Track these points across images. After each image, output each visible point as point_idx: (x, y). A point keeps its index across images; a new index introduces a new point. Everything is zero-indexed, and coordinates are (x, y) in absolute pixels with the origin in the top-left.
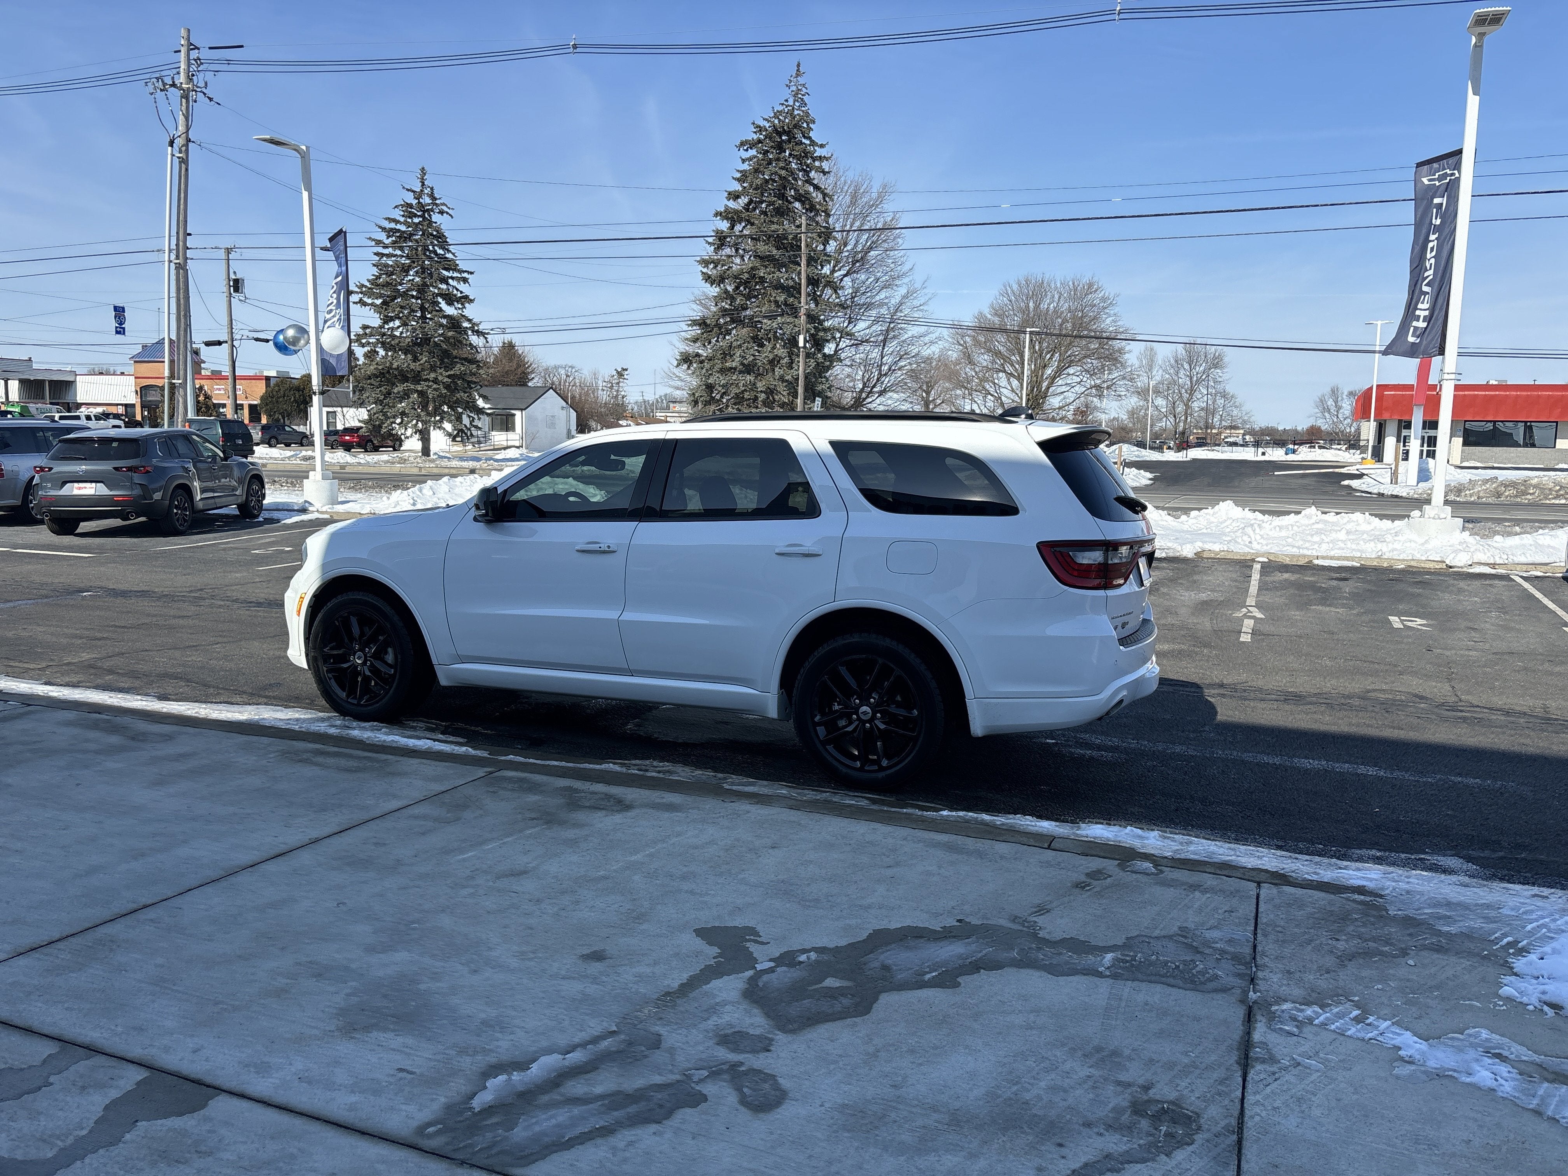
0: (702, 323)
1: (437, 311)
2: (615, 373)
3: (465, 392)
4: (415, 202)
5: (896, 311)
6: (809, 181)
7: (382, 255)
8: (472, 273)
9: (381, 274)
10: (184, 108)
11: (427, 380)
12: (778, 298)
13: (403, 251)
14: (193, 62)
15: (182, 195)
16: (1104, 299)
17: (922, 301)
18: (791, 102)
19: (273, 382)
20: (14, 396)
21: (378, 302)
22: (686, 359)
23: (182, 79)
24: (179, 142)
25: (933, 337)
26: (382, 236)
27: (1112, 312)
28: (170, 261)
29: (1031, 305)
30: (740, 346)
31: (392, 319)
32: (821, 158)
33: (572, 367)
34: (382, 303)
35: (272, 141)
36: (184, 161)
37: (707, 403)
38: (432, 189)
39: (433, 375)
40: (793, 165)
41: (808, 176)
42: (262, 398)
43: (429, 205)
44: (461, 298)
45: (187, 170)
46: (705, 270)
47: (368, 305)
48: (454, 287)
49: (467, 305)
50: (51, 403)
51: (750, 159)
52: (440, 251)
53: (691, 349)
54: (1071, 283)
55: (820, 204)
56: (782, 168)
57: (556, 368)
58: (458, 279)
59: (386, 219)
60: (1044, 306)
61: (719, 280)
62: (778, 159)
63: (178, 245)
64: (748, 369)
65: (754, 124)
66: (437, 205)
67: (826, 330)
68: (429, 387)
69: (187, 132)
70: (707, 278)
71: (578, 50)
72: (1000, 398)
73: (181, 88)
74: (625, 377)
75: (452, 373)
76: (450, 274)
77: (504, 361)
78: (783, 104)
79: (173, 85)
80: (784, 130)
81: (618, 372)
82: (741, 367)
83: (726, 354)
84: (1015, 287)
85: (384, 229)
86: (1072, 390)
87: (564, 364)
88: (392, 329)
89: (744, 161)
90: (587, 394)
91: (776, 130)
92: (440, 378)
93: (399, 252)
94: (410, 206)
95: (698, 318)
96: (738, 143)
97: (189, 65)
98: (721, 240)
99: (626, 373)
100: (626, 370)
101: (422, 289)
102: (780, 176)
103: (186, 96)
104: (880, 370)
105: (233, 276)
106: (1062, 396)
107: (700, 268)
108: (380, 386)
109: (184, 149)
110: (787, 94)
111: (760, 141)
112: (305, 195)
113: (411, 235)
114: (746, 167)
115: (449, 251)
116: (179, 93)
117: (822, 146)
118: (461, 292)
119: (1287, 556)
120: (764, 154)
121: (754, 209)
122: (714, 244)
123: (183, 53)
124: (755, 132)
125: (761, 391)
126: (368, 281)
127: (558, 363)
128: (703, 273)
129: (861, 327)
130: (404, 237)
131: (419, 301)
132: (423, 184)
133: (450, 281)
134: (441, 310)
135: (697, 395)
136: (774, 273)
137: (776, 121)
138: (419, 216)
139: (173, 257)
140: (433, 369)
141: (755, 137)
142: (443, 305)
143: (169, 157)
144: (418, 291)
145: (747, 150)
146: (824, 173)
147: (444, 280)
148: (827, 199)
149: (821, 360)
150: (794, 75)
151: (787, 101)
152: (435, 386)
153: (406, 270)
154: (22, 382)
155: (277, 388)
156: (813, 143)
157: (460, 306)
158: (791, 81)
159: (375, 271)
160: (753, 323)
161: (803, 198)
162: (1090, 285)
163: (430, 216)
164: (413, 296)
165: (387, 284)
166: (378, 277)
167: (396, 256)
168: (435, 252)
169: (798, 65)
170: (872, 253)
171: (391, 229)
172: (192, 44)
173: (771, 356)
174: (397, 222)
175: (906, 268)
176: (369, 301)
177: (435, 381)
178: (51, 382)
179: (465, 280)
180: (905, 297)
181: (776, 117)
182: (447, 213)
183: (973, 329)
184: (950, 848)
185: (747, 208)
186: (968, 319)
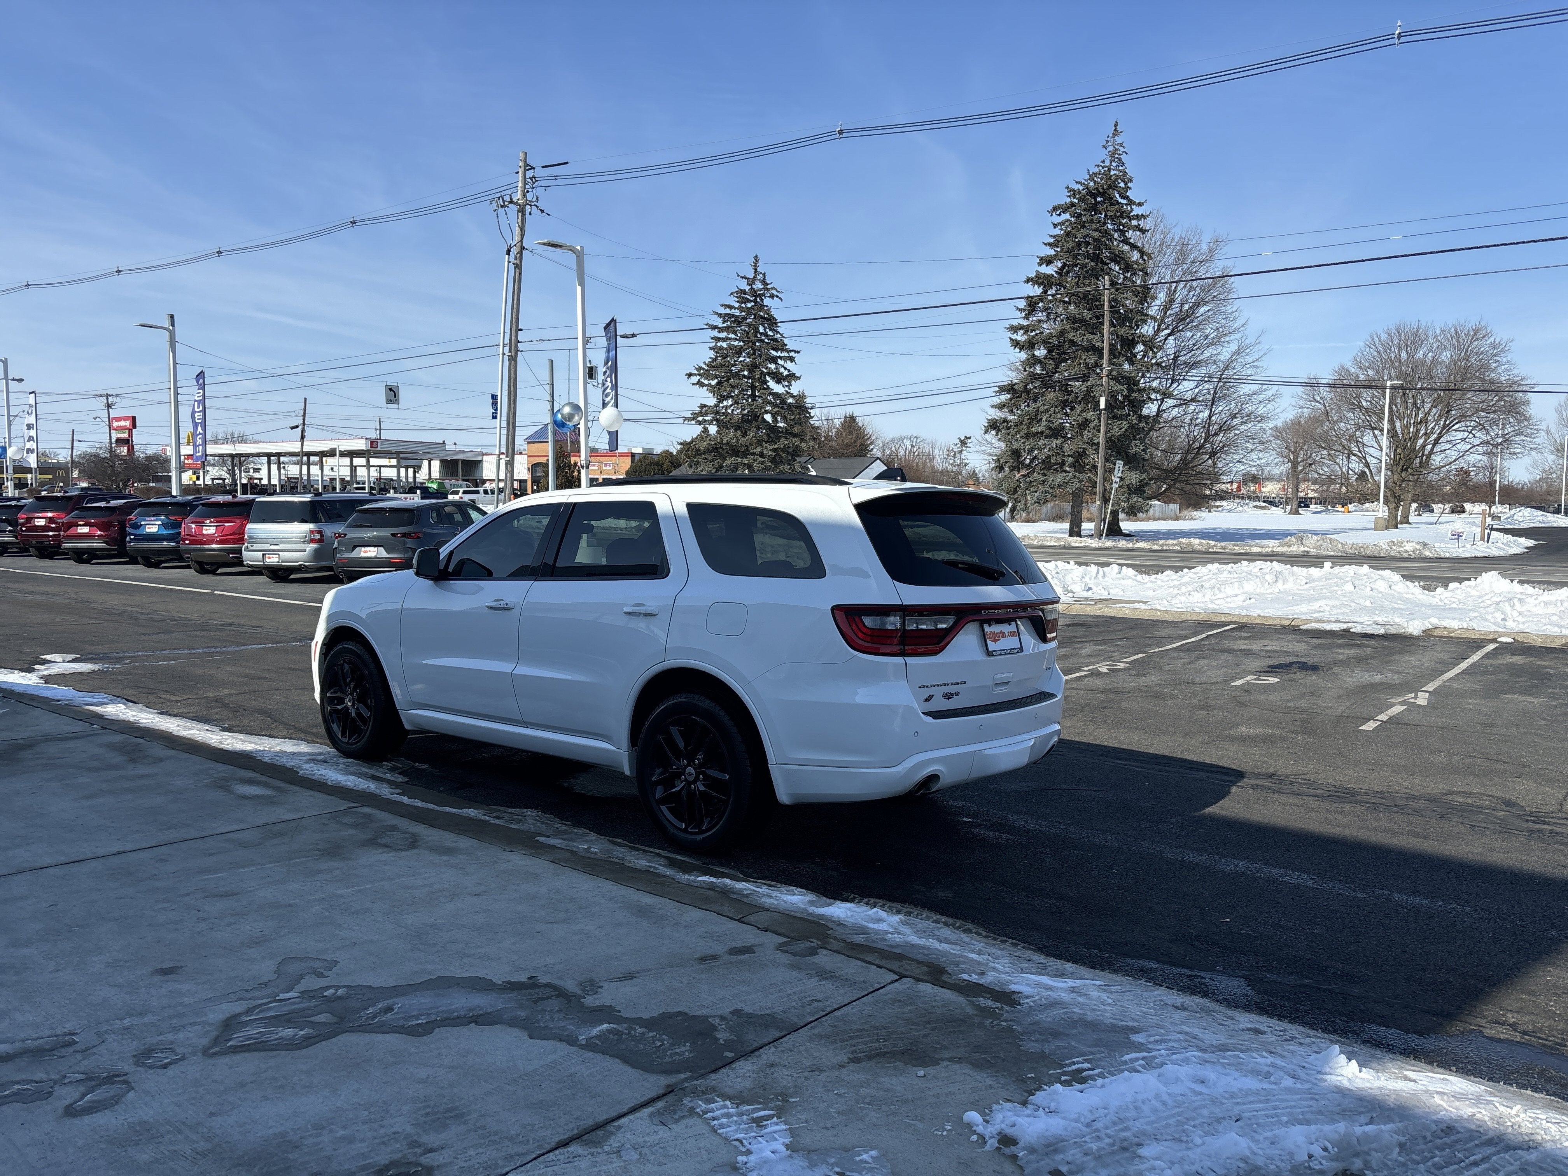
0: (1009, 388)
1: (765, 389)
2: (958, 441)
3: (789, 465)
4: (747, 288)
5: (1227, 368)
6: (1126, 241)
7: (717, 339)
8: (798, 352)
9: (717, 357)
10: (519, 221)
11: (754, 454)
12: (1088, 361)
13: (736, 335)
14: (529, 180)
15: (516, 296)
16: (1494, 346)
17: (1256, 356)
18: (1107, 163)
19: (637, 458)
20: (436, 474)
21: (714, 382)
22: (993, 425)
23: (518, 196)
24: (514, 250)
25: (1269, 394)
26: (719, 322)
27: (1505, 360)
28: (504, 354)
29: (1404, 355)
30: (1047, 411)
31: (726, 398)
32: (1137, 217)
33: (917, 437)
34: (717, 384)
35: (549, 244)
36: (518, 267)
37: (1015, 468)
38: (764, 275)
39: (759, 449)
40: (1109, 226)
41: (1124, 236)
42: (627, 473)
43: (760, 290)
44: (787, 376)
45: (520, 274)
46: (1014, 337)
47: (706, 385)
48: (783, 366)
49: (793, 382)
50: (463, 480)
51: (1062, 224)
52: (770, 333)
53: (998, 415)
54: (1453, 330)
55: (1137, 263)
56: (1096, 230)
57: (902, 439)
58: (785, 359)
59: (722, 305)
60: (1420, 355)
61: (1030, 345)
62: (1091, 221)
63: (510, 340)
64: (1057, 432)
65: (1067, 188)
66: (768, 290)
67: (1140, 391)
68: (755, 460)
69: (522, 240)
70: (1016, 344)
71: (844, 135)
72: (1365, 458)
73: (517, 204)
74: (968, 445)
75: (776, 446)
76: (779, 354)
77: (844, 434)
78: (1098, 166)
79: (511, 202)
80: (1098, 191)
81: (961, 441)
82: (1048, 431)
83: (1035, 418)
84: (1384, 337)
85: (719, 315)
86: (1455, 448)
87: (909, 434)
88: (726, 407)
89: (1055, 226)
90: (925, 464)
91: (1090, 193)
92: (765, 452)
93: (732, 336)
94: (744, 292)
95: (1006, 383)
96: (1050, 209)
97: (525, 184)
98: (1032, 305)
99: (969, 441)
100: (969, 438)
101: (752, 368)
102: (1093, 237)
103: (522, 211)
104: (1208, 430)
105: (589, 365)
106: (1443, 455)
107: (1009, 334)
108: (713, 460)
109: (518, 256)
110: (1104, 155)
111: (1073, 205)
112: (579, 289)
113: (744, 319)
114: (1057, 231)
115: (778, 332)
116: (516, 208)
117: (1140, 204)
118: (789, 371)
119: (1538, 636)
120: (1077, 217)
121: (1068, 272)
122: (1025, 310)
123: (520, 174)
124: (1069, 196)
125: (1069, 456)
126: (705, 363)
127: (904, 434)
128: (1011, 339)
129: (1186, 387)
130: (738, 321)
131: (750, 381)
132: (756, 270)
133: (780, 361)
134: (768, 387)
135: (1002, 461)
136: (1084, 335)
137: (1092, 184)
138: (751, 301)
139: (507, 349)
140: (759, 443)
141: (1068, 200)
142: (772, 384)
143: (506, 263)
144: (750, 371)
145: (1060, 215)
146: (1143, 231)
147: (774, 360)
148: (1145, 257)
149: (1135, 421)
150: (1111, 135)
151: (1103, 162)
152: (760, 459)
153: (739, 351)
154: (443, 462)
155: (639, 464)
156: (1131, 202)
157: (786, 383)
158: (1107, 142)
159: (712, 354)
160: (1064, 387)
161: (1117, 258)
162: (1477, 331)
163: (762, 300)
164: (744, 376)
165: (721, 366)
166: (714, 360)
167: (730, 339)
168: (766, 335)
169: (1116, 125)
170: (1202, 310)
171: (727, 315)
172: (528, 165)
173: (1080, 420)
174: (731, 307)
175: (1238, 323)
176: (706, 382)
177: (762, 455)
178: (464, 461)
179: (792, 359)
180: (1238, 352)
181: (1091, 178)
182: (777, 297)
183: (1330, 386)
184: (642, 912)
185: (1060, 272)
186: (1327, 376)
